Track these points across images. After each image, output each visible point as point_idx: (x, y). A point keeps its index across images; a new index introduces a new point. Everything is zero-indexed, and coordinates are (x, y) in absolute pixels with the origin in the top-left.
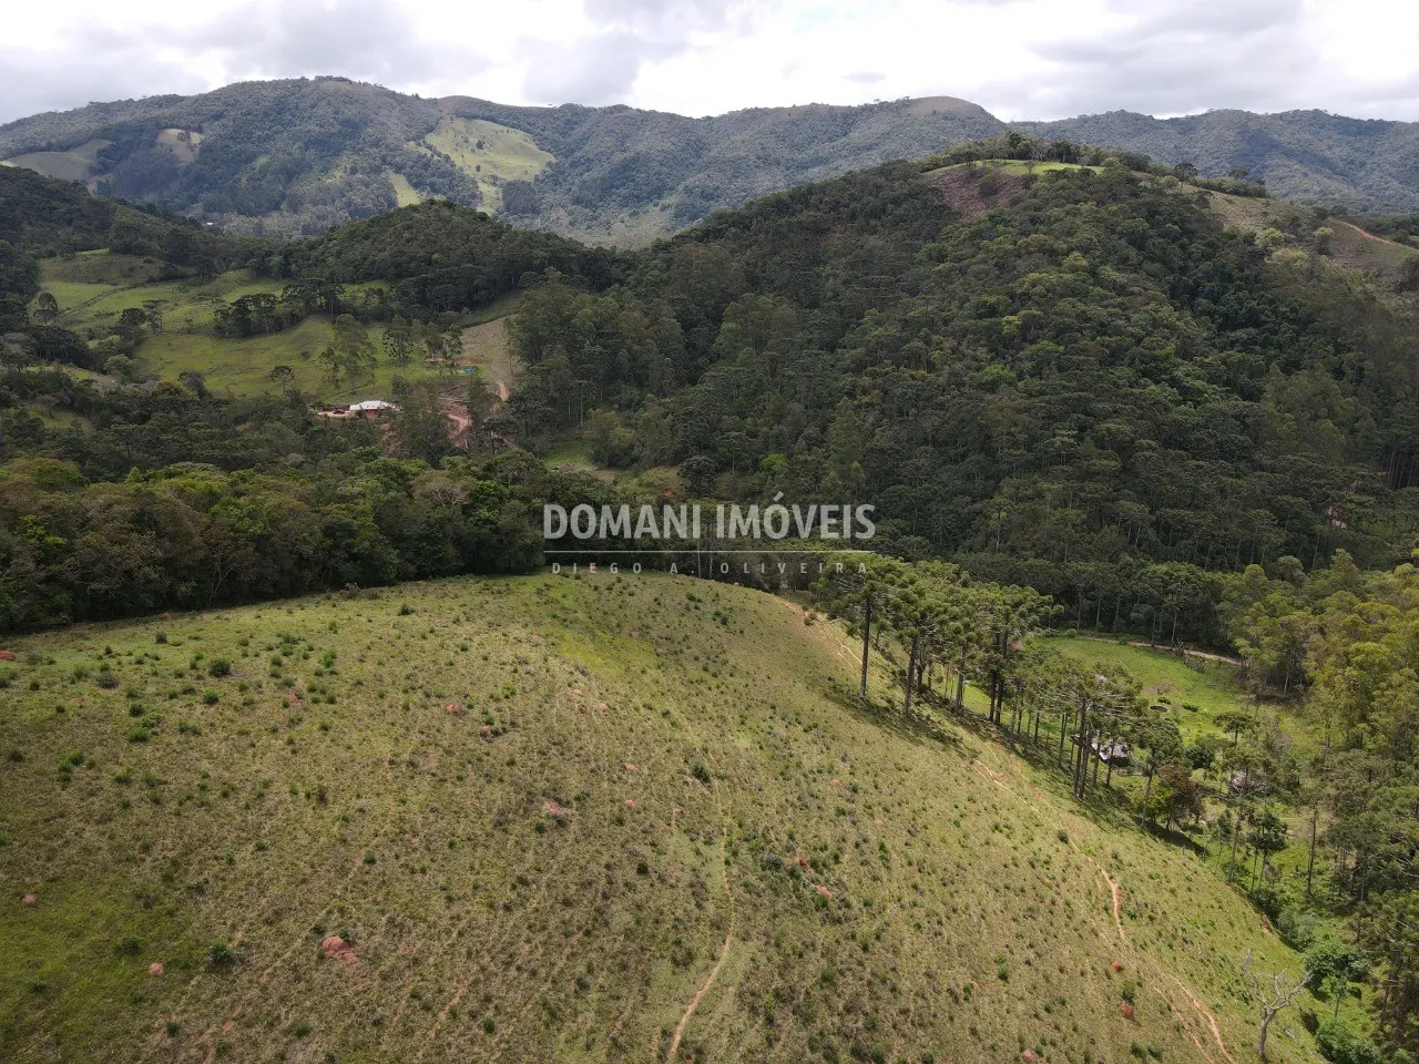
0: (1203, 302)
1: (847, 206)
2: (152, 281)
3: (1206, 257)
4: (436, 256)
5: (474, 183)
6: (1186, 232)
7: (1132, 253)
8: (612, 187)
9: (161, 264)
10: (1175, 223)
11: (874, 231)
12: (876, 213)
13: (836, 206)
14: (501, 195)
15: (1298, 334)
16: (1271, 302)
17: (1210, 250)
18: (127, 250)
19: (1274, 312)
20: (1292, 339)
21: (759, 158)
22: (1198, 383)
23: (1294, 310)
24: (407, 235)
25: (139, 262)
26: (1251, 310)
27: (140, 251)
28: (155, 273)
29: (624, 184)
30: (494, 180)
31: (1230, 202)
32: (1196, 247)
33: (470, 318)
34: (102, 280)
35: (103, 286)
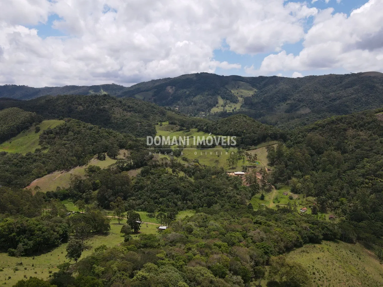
1: (353, 123)
2: (177, 131)
4: (245, 131)
5: (237, 97)
8: (273, 98)
9: (179, 127)
11: (361, 131)
13: (349, 123)
14: (243, 100)
18: (172, 123)
21: (314, 90)
24: (236, 125)
25: (175, 126)
27: (175, 124)
28: (178, 129)
29: (276, 97)
30: (241, 96)
33: (253, 147)
34: (167, 130)
35: (168, 132)
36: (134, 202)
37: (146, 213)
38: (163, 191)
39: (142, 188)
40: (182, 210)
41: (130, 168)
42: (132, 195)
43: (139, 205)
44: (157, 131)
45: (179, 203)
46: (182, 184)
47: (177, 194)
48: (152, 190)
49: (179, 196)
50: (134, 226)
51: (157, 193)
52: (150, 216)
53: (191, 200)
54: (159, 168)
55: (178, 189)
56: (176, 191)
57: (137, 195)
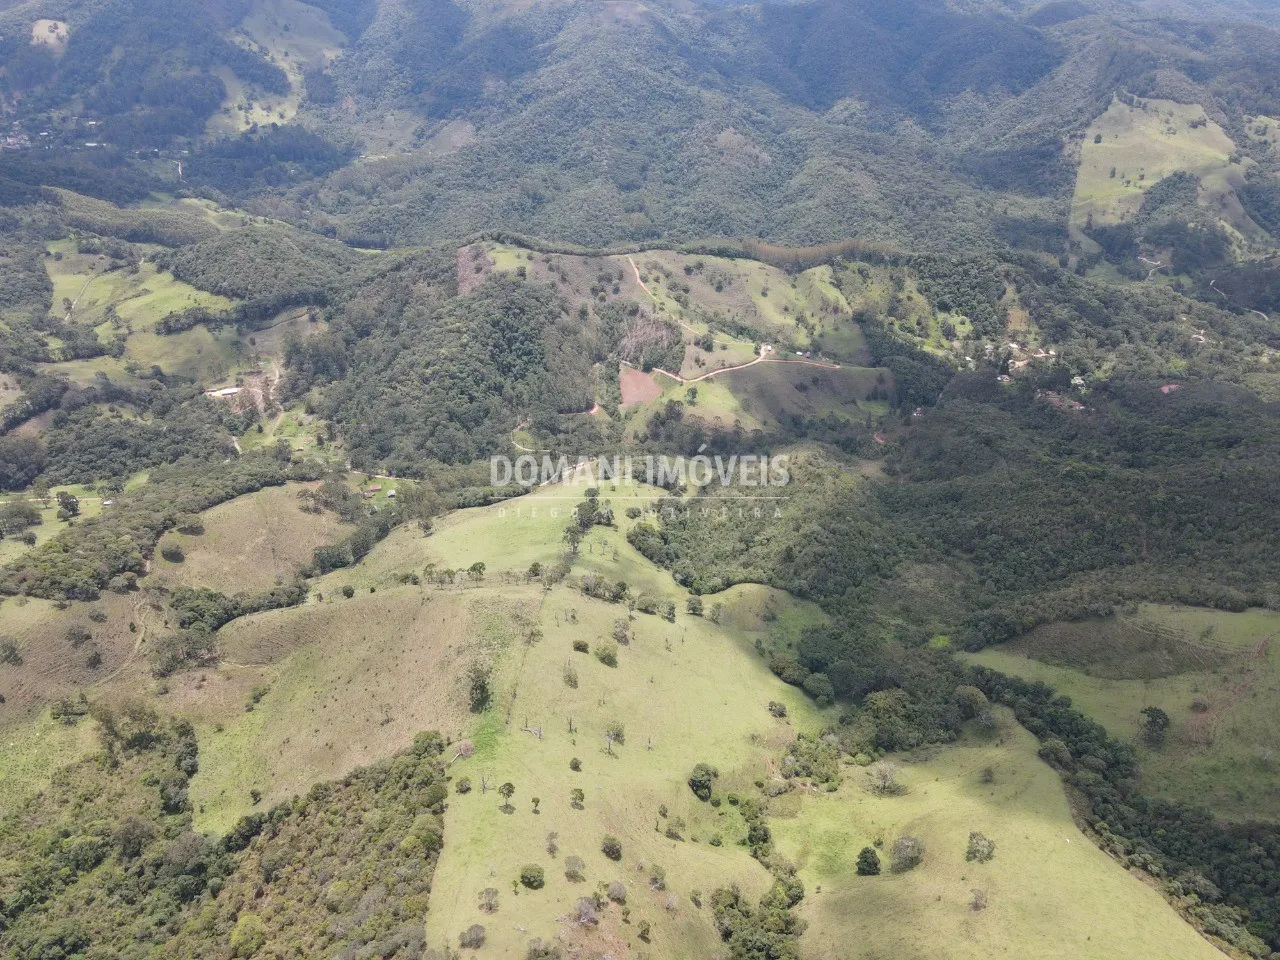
1: (426, 269)
2: (106, 271)
4: (250, 286)
5: (284, 72)
9: (108, 260)
12: (435, 276)
14: (305, 84)
18: (86, 250)
25: (96, 258)
27: (95, 251)
28: (107, 266)
30: (300, 67)
33: (266, 323)
34: (79, 273)
35: (82, 277)
36: (57, 474)
37: (80, 486)
38: (99, 449)
39: (62, 450)
40: (135, 471)
41: (29, 415)
42: (50, 463)
43: (67, 475)
44: (54, 279)
45: (129, 462)
46: (130, 432)
47: (124, 449)
48: (83, 450)
49: (128, 450)
50: (70, 507)
51: (91, 453)
52: (90, 489)
53: (146, 456)
54: (84, 409)
55: (122, 442)
56: (121, 444)
57: (58, 462)
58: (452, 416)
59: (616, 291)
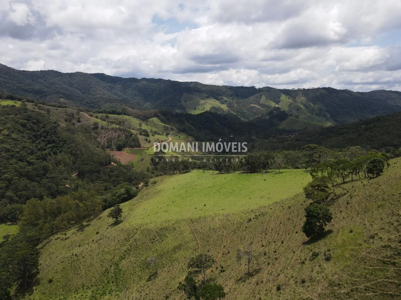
0: (42, 138)
3: (43, 127)
6: (38, 121)
7: (21, 129)
10: (36, 120)
15: (64, 144)
16: (58, 137)
17: (44, 126)
19: (59, 140)
20: (62, 145)
22: (34, 160)
23: (63, 139)
26: (53, 140)
31: (57, 109)
32: (41, 125)
58: (21, 175)
59: (79, 121)
